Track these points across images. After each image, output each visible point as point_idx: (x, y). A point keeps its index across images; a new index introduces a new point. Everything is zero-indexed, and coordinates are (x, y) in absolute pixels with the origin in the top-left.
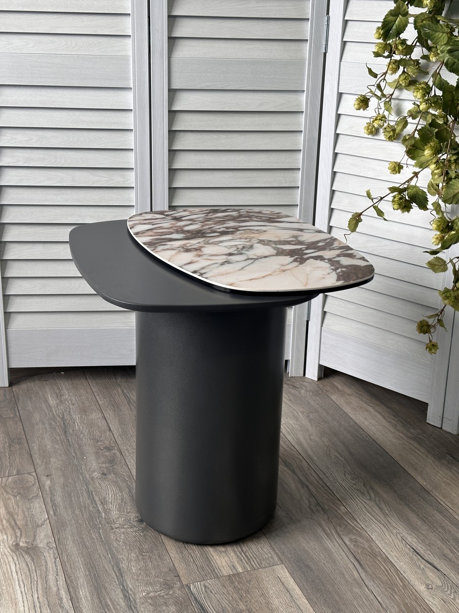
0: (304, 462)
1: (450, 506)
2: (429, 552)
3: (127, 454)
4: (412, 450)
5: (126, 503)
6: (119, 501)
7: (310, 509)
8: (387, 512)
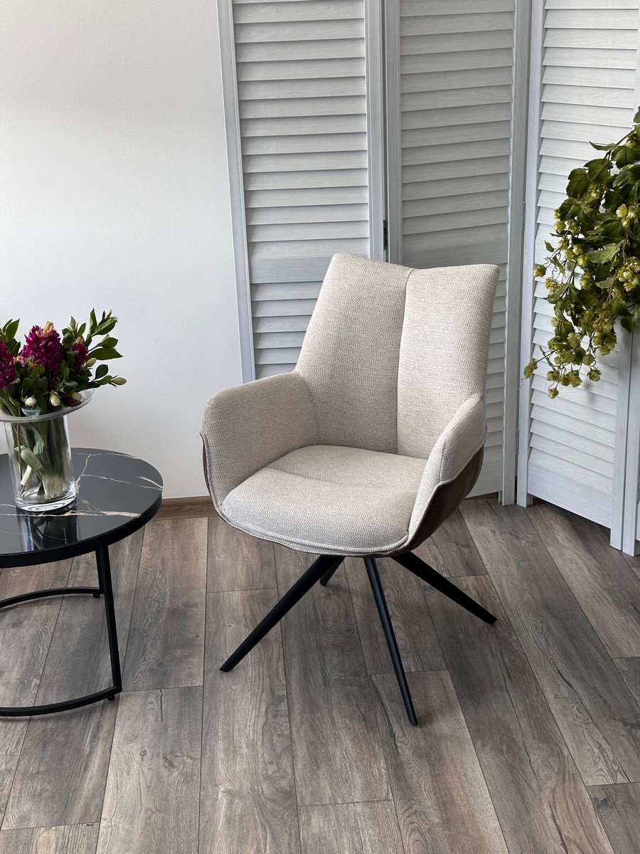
0: (498, 600)
1: (608, 643)
2: (570, 674)
3: (352, 581)
4: (600, 598)
5: (341, 617)
6: (336, 615)
7: (487, 635)
8: (551, 643)
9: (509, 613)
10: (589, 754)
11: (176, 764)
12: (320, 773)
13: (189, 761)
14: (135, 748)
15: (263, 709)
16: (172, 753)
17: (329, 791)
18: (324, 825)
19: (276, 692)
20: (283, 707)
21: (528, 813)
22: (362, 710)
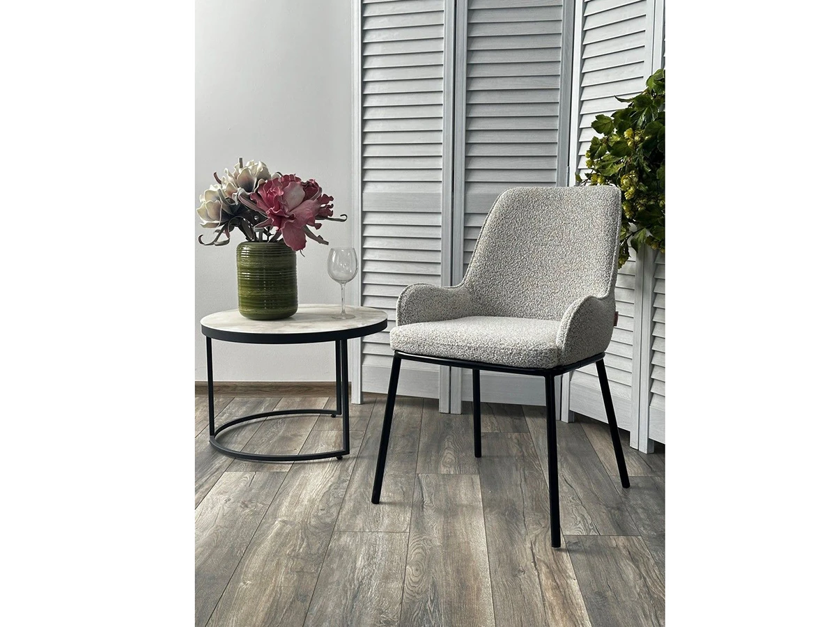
9: (538, 451)
10: (573, 520)
11: (250, 506)
12: (358, 517)
13: (259, 505)
14: (223, 498)
15: (329, 485)
16: (250, 501)
17: (361, 525)
18: (350, 541)
19: (342, 478)
20: (345, 485)
21: (513, 545)
22: (404, 489)
